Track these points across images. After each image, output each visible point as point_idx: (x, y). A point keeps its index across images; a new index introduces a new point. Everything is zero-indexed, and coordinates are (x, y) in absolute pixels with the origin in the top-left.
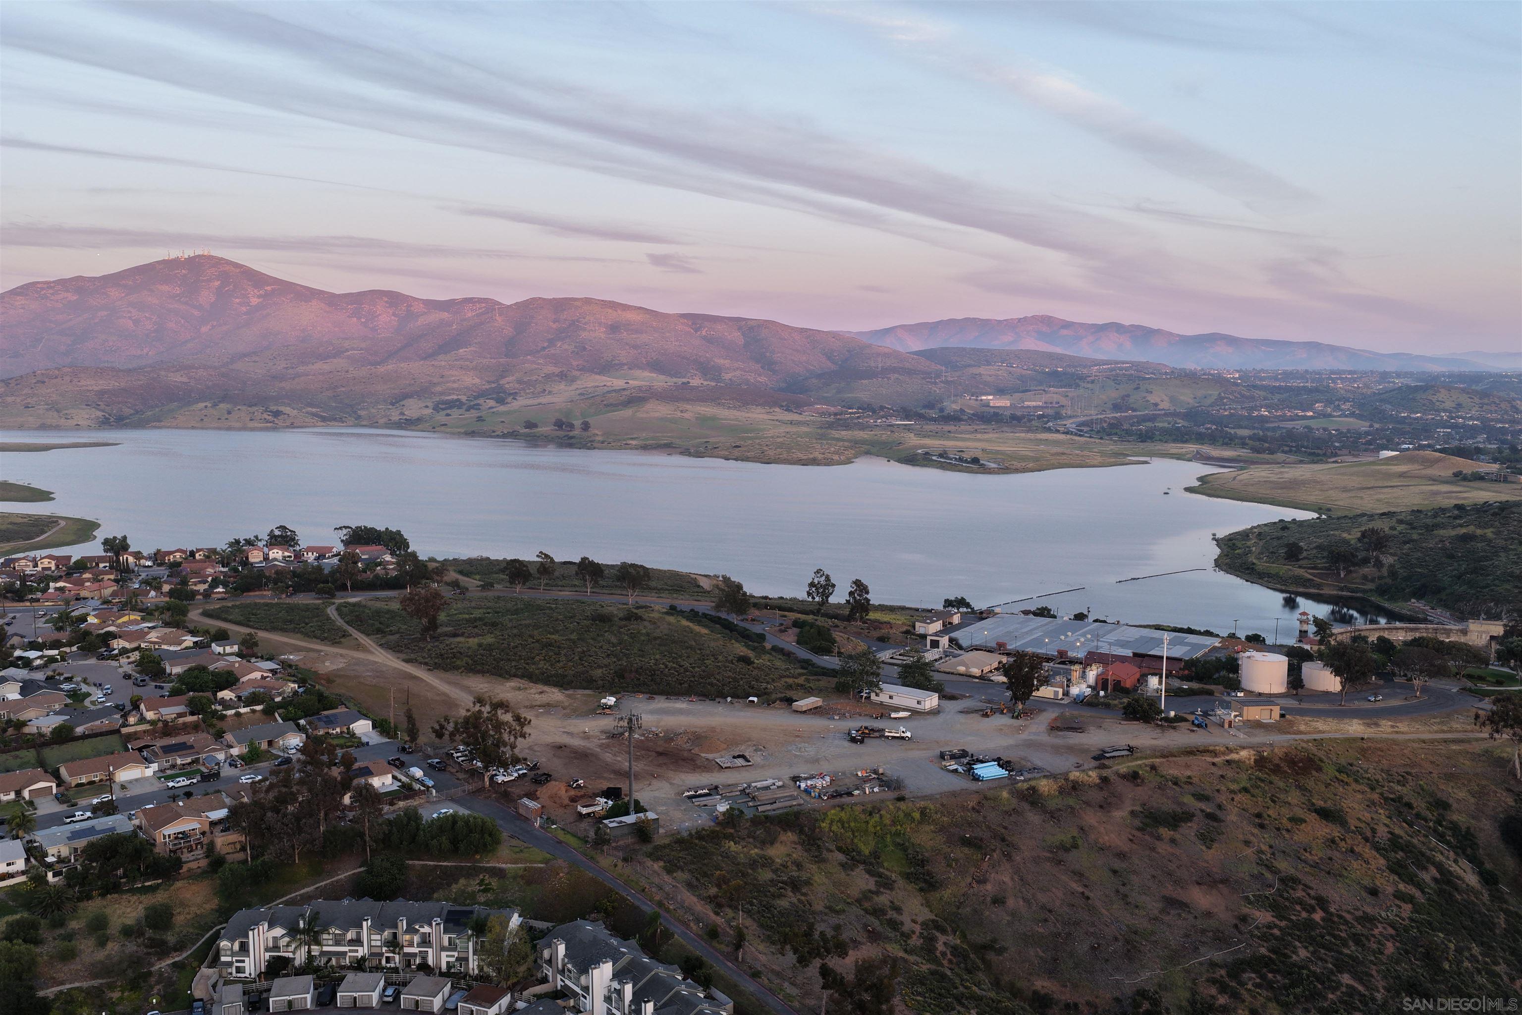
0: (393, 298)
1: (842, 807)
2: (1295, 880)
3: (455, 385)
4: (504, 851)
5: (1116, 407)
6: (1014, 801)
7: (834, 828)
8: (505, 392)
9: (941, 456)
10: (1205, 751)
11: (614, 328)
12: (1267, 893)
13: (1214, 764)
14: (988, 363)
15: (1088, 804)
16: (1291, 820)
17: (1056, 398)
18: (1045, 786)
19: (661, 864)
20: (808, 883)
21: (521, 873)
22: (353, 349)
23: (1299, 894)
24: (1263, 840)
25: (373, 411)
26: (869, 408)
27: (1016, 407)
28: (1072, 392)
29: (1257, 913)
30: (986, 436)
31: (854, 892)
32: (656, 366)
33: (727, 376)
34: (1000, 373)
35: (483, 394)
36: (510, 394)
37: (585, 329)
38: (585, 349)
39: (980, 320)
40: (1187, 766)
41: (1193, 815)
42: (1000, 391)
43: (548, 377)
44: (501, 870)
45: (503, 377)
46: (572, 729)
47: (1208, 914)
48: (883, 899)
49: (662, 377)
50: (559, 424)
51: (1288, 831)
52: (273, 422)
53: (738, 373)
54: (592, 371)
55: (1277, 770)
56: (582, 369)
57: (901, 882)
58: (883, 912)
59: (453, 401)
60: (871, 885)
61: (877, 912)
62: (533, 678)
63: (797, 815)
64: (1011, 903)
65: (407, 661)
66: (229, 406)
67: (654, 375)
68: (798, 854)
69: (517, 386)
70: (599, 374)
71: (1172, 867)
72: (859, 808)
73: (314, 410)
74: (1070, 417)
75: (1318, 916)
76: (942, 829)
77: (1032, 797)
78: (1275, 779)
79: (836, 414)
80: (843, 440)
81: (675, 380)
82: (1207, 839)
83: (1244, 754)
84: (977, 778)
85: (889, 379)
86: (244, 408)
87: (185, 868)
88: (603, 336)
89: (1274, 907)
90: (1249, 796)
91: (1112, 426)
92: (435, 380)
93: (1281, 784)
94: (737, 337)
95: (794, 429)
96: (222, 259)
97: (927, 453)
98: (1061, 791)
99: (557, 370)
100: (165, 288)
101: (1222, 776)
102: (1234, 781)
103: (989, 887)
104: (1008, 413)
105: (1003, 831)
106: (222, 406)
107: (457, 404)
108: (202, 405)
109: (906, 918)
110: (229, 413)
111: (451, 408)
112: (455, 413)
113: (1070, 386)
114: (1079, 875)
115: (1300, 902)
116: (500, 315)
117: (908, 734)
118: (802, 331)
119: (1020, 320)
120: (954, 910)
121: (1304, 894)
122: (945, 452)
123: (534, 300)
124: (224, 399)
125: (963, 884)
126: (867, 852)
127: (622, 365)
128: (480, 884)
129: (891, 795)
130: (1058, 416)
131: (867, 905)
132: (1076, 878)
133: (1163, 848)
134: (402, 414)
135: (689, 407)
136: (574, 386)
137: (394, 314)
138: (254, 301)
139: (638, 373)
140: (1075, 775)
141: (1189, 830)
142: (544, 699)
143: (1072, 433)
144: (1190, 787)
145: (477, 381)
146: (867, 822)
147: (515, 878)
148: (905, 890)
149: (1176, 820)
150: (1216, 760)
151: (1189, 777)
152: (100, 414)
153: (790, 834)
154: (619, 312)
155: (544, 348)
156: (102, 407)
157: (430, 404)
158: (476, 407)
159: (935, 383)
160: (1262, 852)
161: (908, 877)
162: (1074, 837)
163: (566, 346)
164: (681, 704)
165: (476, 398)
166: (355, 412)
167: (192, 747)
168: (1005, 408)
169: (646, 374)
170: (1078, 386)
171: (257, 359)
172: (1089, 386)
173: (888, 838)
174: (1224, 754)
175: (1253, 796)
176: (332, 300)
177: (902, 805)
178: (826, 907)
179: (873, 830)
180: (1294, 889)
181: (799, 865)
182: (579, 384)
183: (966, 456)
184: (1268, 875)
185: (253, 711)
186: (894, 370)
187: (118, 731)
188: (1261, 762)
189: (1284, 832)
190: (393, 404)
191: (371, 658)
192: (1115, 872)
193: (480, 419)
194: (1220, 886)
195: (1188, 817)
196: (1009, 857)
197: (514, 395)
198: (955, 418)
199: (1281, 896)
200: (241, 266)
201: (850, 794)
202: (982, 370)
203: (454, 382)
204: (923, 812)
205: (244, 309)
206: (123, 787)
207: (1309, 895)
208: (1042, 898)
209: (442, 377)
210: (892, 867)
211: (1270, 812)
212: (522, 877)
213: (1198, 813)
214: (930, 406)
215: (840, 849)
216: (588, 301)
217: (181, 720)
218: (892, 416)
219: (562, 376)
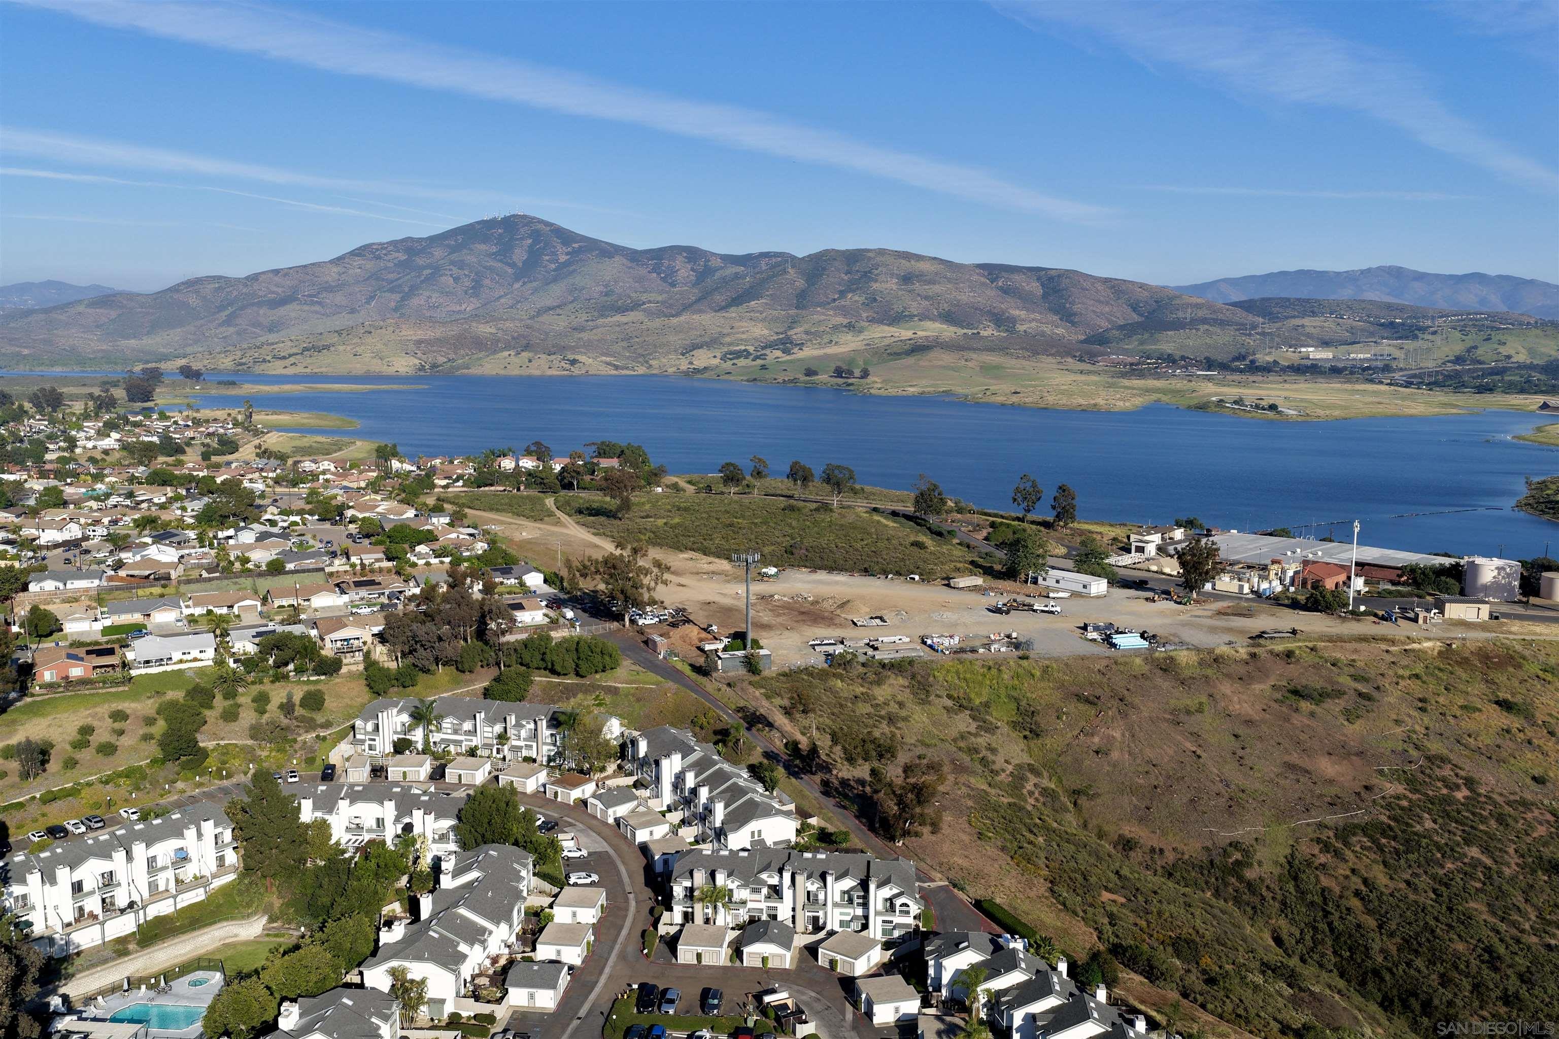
0: (693, 254)
1: (961, 662)
2: (1443, 760)
3: (744, 336)
4: (621, 672)
5: (1458, 360)
6: (1146, 669)
7: (949, 678)
8: (791, 343)
9: (1235, 402)
10: (1384, 639)
11: (907, 279)
12: (1406, 768)
13: (1387, 651)
14: (1314, 314)
15: (1228, 676)
16: (1462, 707)
17: (1387, 350)
18: (1184, 657)
19: (763, 691)
20: (905, 719)
21: (632, 691)
22: (650, 302)
23: (1447, 772)
24: (1417, 723)
25: (664, 360)
26: (1171, 360)
27: (1339, 360)
28: (1409, 344)
29: (1388, 785)
30: (1295, 386)
31: (953, 732)
32: (948, 318)
33: (1021, 328)
34: (1326, 324)
35: (771, 345)
36: (797, 345)
37: (876, 281)
38: (875, 300)
39: (1315, 272)
40: (1356, 651)
41: (1344, 693)
42: (1325, 344)
43: (835, 328)
44: (616, 688)
45: (790, 328)
46: (725, 591)
47: (1331, 782)
48: (982, 741)
49: (953, 329)
50: (839, 373)
51: (1455, 717)
52: (569, 370)
53: (1034, 324)
54: (881, 322)
55: (1464, 662)
56: (872, 321)
57: (1005, 729)
58: (977, 751)
59: (740, 352)
60: (973, 727)
61: (973, 750)
62: (706, 552)
63: (911, 662)
64: (1115, 755)
65: (595, 534)
66: (531, 355)
67: (945, 326)
68: (905, 696)
69: (804, 336)
70: (889, 325)
71: (1303, 737)
72: (980, 663)
73: (608, 359)
74: (1401, 370)
75: (1460, 795)
76: (1062, 686)
77: (1167, 667)
78: (1459, 671)
79: (1132, 364)
80: (1134, 389)
81: (965, 331)
82: (1350, 715)
83: (1427, 644)
84: (1114, 645)
85: (1198, 330)
86: (543, 356)
87: (344, 670)
88: (894, 287)
89: (1412, 783)
90: (1419, 682)
91: (1449, 377)
92: (725, 331)
93: (1464, 676)
94: (1035, 287)
95: (1083, 378)
96: (534, 218)
97: (1221, 401)
98: (1201, 663)
99: (845, 321)
100: (483, 247)
101: (1393, 663)
102: (1404, 667)
103: (1096, 740)
104: (1328, 365)
105: (1126, 692)
106: (523, 354)
107: (746, 354)
108: (506, 353)
109: (999, 761)
110: (530, 361)
111: (738, 357)
112: (742, 362)
113: (1407, 338)
114: (1196, 735)
115: (1444, 780)
116: (793, 267)
117: (1058, 609)
118: (1106, 281)
119: (1362, 272)
120: (1055, 757)
121: (1452, 773)
122: (1241, 399)
123: (826, 252)
124: (527, 347)
125: (1070, 735)
126: (977, 702)
127: (912, 316)
128: (595, 699)
129: (1016, 653)
130: (1387, 368)
131: (962, 744)
132: (1192, 739)
133: (1298, 720)
134: (691, 363)
135: (974, 356)
136: (861, 337)
137: (692, 270)
138: (563, 258)
139: (928, 324)
140: (1224, 649)
141: (1335, 706)
142: (712, 568)
143: (1397, 385)
144: (1352, 669)
145: (766, 332)
146: (984, 676)
147: (626, 696)
148: (1008, 735)
149: (1321, 696)
150: (1392, 649)
151: (1354, 660)
152: (417, 362)
153: (900, 678)
154: (913, 262)
155: (834, 300)
156: (420, 355)
157: (719, 355)
158: (762, 357)
159: (1250, 335)
160: (1415, 732)
161: (1014, 725)
162: (1201, 704)
163: (857, 298)
164: (841, 577)
165: (763, 348)
166: (647, 362)
167: (379, 584)
168: (1328, 360)
169: (937, 325)
170: (1416, 337)
171: (560, 312)
172: (1430, 337)
173: (1003, 692)
174: (1404, 643)
175: (1424, 682)
176: (634, 256)
177: (1025, 663)
178: (918, 741)
179: (988, 682)
180: (1439, 767)
181: (901, 705)
182: (866, 335)
183: (1264, 403)
184: (1414, 753)
185: (442, 562)
186: (1204, 321)
187: (323, 569)
188: (1447, 653)
189: (1450, 718)
190: (683, 354)
191: (565, 531)
192: (1236, 736)
193: (763, 367)
194: (1354, 758)
195: (1339, 693)
196: (1124, 715)
197: (801, 346)
198: (1267, 369)
199: (1422, 772)
200: (552, 225)
201: (974, 651)
202: (1307, 321)
203: (743, 333)
204: (1046, 670)
205: (553, 266)
206: (316, 610)
207: (1457, 775)
208: (1149, 753)
209: (732, 328)
210: (1000, 716)
211: (1441, 700)
212: (633, 695)
213: (1352, 692)
214: (1241, 357)
215: (949, 697)
216: (882, 252)
217: (377, 565)
218: (1193, 366)
219: (850, 327)
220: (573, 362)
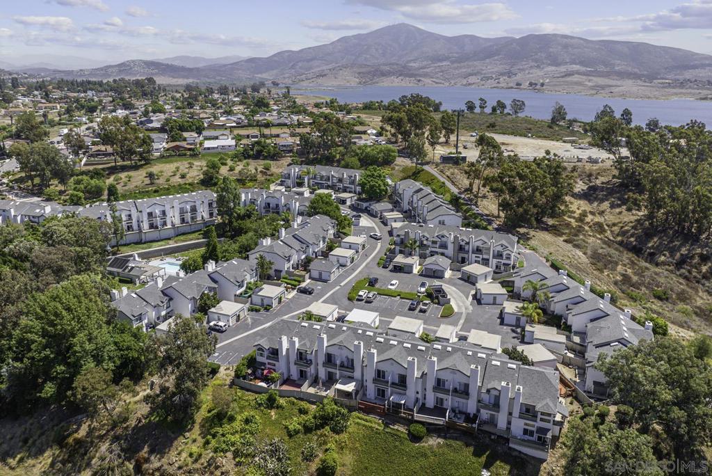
0: (473, 38)
3: (491, 71)
8: (512, 73)
33: (617, 68)
35: (503, 74)
38: (550, 55)
43: (532, 67)
45: (512, 67)
50: (531, 84)
52: (417, 84)
56: (548, 64)
67: (581, 67)
69: (518, 71)
70: (556, 66)
73: (433, 80)
81: (591, 69)
88: (559, 50)
92: (483, 69)
99: (536, 64)
107: (491, 78)
108: (393, 77)
111: (488, 79)
116: (514, 42)
123: (530, 35)
124: (401, 75)
127: (566, 63)
139: (574, 66)
154: (569, 39)
156: (360, 78)
158: (498, 79)
165: (499, 75)
166: (449, 81)
169: (577, 66)
176: (448, 39)
182: (545, 70)
193: (498, 83)
197: (516, 74)
209: (486, 67)
216: (555, 35)
219: (538, 67)
220: (419, 81)
